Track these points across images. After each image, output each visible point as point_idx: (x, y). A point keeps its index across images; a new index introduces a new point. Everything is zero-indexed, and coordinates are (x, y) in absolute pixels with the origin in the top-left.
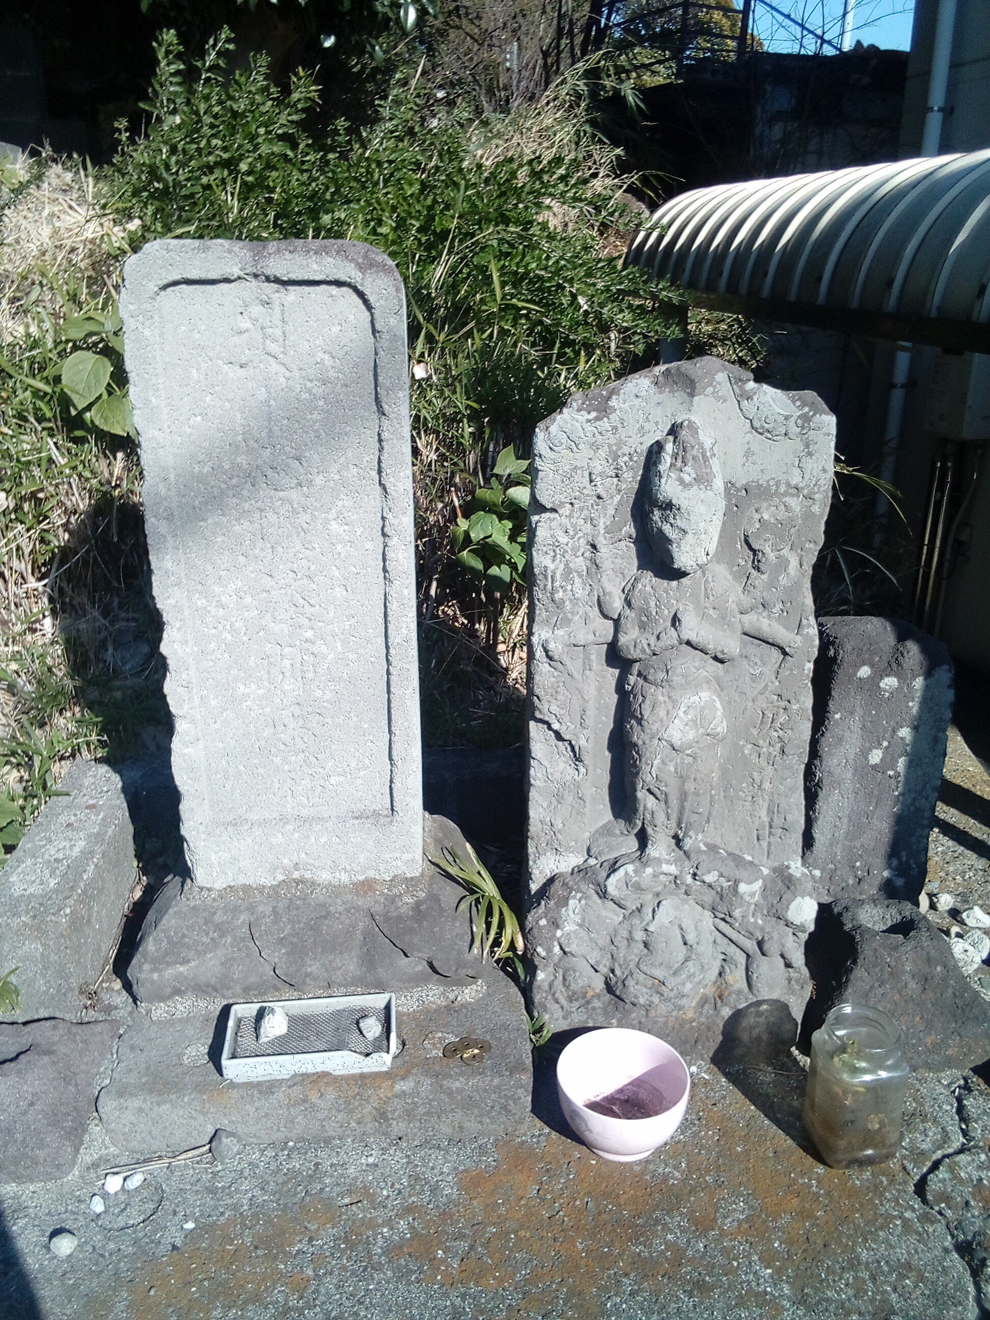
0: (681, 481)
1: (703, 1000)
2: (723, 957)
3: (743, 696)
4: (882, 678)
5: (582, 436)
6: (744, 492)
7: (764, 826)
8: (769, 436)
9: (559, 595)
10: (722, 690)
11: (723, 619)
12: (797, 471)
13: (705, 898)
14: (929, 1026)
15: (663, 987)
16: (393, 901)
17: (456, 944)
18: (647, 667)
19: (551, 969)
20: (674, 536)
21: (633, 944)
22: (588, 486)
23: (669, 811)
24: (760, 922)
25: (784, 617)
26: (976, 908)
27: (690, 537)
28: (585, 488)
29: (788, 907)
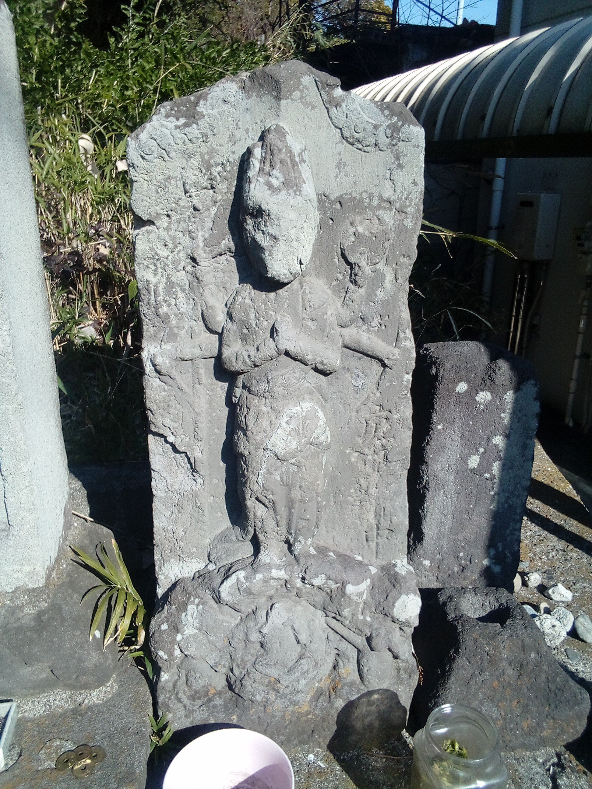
0: (270, 186)
1: (318, 694)
2: (337, 652)
3: (348, 407)
4: (477, 393)
5: (173, 144)
6: (338, 205)
7: (372, 529)
8: (360, 146)
9: (164, 309)
10: (325, 401)
11: (322, 330)
12: (388, 184)
13: (316, 599)
14: (526, 709)
15: (279, 685)
16: (13, 612)
17: (75, 652)
18: (250, 379)
19: (175, 670)
20: (266, 244)
21: (249, 645)
22: (183, 198)
23: (278, 518)
24: (368, 619)
25: (382, 330)
26: (560, 585)
27: (281, 243)
28: (180, 199)
29: (393, 605)
